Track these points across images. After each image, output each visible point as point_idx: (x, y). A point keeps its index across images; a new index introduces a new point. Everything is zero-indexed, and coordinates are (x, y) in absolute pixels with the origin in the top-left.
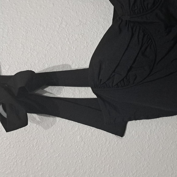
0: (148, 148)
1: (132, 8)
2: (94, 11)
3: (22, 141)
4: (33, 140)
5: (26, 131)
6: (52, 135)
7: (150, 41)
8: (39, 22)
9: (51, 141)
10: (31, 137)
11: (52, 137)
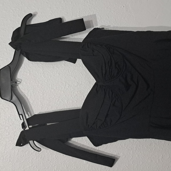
0: (132, 163)
1: (104, 77)
2: (86, 75)
3: (47, 168)
4: (54, 166)
5: (49, 161)
6: (67, 161)
7: (117, 96)
8: (51, 86)
9: (66, 166)
10: (53, 164)
11: (67, 163)
